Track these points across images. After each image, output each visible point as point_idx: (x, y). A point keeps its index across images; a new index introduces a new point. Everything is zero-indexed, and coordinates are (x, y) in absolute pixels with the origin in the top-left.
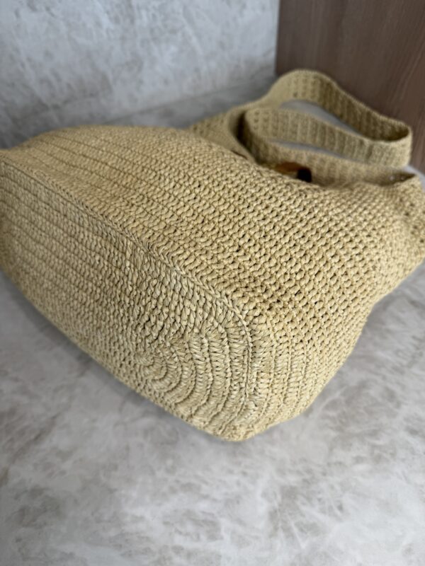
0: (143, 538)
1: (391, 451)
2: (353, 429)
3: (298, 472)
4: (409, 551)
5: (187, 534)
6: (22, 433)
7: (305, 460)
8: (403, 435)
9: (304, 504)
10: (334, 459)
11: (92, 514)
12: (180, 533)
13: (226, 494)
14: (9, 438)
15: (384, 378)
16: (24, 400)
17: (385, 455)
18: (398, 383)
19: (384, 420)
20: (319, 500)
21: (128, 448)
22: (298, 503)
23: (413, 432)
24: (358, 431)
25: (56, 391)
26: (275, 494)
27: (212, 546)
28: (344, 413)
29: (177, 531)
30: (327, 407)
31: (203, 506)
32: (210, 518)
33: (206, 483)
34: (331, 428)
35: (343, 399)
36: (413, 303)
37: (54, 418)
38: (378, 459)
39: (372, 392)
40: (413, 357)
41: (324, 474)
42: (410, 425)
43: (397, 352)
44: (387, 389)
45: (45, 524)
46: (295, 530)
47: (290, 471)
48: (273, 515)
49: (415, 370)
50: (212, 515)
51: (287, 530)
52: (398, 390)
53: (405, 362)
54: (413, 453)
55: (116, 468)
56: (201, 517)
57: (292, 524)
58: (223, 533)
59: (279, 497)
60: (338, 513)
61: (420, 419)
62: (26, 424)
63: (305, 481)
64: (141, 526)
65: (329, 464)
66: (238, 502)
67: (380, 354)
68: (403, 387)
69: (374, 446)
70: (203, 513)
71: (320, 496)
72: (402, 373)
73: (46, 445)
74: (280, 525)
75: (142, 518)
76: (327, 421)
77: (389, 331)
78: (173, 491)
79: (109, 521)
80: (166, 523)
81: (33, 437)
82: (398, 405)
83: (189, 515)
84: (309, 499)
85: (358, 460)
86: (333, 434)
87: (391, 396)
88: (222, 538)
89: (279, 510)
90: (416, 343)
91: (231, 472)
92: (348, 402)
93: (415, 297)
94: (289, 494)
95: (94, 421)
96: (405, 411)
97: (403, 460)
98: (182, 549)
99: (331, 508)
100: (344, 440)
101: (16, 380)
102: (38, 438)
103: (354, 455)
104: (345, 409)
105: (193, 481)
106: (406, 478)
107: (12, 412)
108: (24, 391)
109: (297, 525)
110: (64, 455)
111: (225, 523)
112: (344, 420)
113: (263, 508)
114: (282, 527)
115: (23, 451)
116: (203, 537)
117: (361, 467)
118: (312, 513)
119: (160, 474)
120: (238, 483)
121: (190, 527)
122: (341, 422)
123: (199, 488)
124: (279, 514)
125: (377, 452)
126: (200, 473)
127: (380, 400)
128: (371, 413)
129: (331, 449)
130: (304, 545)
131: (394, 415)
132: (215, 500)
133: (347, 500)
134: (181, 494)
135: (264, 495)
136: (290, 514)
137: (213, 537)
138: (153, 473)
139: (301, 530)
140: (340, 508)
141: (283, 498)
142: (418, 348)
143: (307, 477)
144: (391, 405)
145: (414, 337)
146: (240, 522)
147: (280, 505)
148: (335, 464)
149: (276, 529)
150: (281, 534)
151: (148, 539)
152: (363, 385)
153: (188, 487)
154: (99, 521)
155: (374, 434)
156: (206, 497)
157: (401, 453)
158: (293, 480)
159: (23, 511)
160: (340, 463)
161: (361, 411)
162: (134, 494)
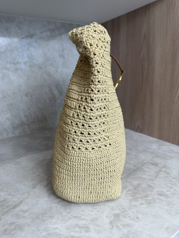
0: (58, 234)
1: (154, 201)
2: (138, 196)
3: (119, 209)
4: (167, 229)
5: (76, 232)
6: (8, 206)
7: (121, 206)
8: (157, 196)
9: (123, 218)
10: (132, 205)
11: (36, 229)
12: (73, 231)
13: (91, 218)
14: (2, 208)
15: (146, 182)
16: (10, 197)
17: (151, 202)
18: (152, 183)
19: (149, 192)
20: (129, 217)
21: (51, 208)
22: (121, 218)
23: (160, 195)
24: (140, 196)
25: (23, 194)
26: (111, 216)
27: (87, 234)
28: (134, 192)
29: (72, 231)
30: (127, 191)
31: (83, 222)
32: (85, 226)
33: (83, 215)
34: (130, 196)
35: (133, 188)
36: (153, 164)
37: (22, 201)
38: (149, 203)
39: (143, 186)
40: (156, 176)
41: (129, 209)
42: (159, 193)
43: (150, 176)
44: (148, 185)
45: (15, 233)
46: (121, 227)
47: (116, 209)
48: (111, 223)
49: (157, 179)
50: (87, 225)
51: (118, 227)
52: (152, 185)
53: (153, 178)
54: (161, 200)
55: (46, 213)
56: (82, 226)
57: (119, 224)
58: (91, 230)
59: (113, 217)
60: (137, 220)
61: (162, 192)
62: (10, 204)
63: (122, 211)
64: (57, 231)
65: (130, 206)
66: (96, 220)
67: (144, 176)
68: (154, 184)
69: (147, 200)
70: (83, 224)
71: (129, 215)
72: (153, 180)
73: (18, 209)
74: (114, 225)
75: (57, 228)
76: (128, 195)
77: (146, 171)
78: (70, 219)
79: (43, 230)
80: (67, 229)
81: (12, 207)
82: (153, 188)
83: (77, 226)
84: (125, 217)
85: (141, 204)
86: (131, 198)
87: (150, 186)
88: (91, 231)
89: (113, 221)
90: (156, 173)
91: (93, 211)
92: (135, 189)
93: (153, 162)
94: (117, 216)
95: (38, 201)
96: (156, 190)
97: (159, 203)
98: (75, 236)
99: (134, 219)
100: (136, 199)
101: (7, 192)
102: (15, 207)
103: (140, 203)
104: (134, 191)
105: (78, 215)
106: (161, 208)
107: (4, 201)
108: (10, 194)
109: (121, 225)
110: (25, 212)
111: (92, 227)
112: (134, 194)
113: (107, 221)
114: (115, 226)
115: (7, 211)
116: (83, 232)
117: (143, 206)
118: (127, 221)
119: (64, 214)
120: (96, 214)
121: (77, 229)
122: (133, 194)
123: (80, 217)
124: (113, 222)
125: (148, 201)
126: (80, 213)
127: (146, 188)
128: (144, 191)
129: (131, 202)
130: (125, 231)
131: (153, 191)
132: (87, 220)
133: (139, 216)
134: (73, 219)
135: (107, 217)
136: (118, 222)
137: (87, 231)
138: (61, 214)
139: (123, 226)
140: (137, 218)
141: (114, 217)
142: (157, 174)
143: (123, 210)
144: (150, 189)
145: (155, 172)
146: (98, 226)
147: (113, 219)
148: (133, 206)
149: (113, 227)
150: (115, 228)
151: (60, 234)
152: (139, 185)
153: (76, 217)
154: (38, 230)
155: (146, 196)
156: (83, 219)
157: (157, 201)
158: (117, 212)
159: (5, 230)
160: (135, 205)
161: (140, 191)
162: (54, 221)
